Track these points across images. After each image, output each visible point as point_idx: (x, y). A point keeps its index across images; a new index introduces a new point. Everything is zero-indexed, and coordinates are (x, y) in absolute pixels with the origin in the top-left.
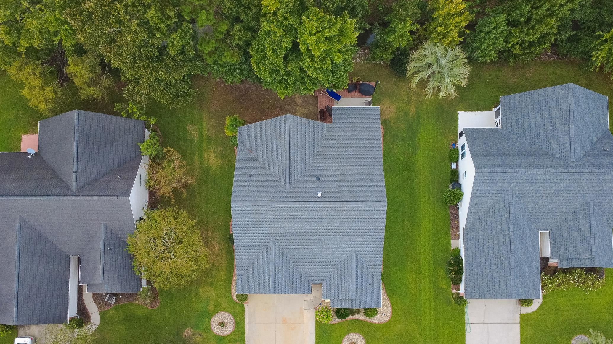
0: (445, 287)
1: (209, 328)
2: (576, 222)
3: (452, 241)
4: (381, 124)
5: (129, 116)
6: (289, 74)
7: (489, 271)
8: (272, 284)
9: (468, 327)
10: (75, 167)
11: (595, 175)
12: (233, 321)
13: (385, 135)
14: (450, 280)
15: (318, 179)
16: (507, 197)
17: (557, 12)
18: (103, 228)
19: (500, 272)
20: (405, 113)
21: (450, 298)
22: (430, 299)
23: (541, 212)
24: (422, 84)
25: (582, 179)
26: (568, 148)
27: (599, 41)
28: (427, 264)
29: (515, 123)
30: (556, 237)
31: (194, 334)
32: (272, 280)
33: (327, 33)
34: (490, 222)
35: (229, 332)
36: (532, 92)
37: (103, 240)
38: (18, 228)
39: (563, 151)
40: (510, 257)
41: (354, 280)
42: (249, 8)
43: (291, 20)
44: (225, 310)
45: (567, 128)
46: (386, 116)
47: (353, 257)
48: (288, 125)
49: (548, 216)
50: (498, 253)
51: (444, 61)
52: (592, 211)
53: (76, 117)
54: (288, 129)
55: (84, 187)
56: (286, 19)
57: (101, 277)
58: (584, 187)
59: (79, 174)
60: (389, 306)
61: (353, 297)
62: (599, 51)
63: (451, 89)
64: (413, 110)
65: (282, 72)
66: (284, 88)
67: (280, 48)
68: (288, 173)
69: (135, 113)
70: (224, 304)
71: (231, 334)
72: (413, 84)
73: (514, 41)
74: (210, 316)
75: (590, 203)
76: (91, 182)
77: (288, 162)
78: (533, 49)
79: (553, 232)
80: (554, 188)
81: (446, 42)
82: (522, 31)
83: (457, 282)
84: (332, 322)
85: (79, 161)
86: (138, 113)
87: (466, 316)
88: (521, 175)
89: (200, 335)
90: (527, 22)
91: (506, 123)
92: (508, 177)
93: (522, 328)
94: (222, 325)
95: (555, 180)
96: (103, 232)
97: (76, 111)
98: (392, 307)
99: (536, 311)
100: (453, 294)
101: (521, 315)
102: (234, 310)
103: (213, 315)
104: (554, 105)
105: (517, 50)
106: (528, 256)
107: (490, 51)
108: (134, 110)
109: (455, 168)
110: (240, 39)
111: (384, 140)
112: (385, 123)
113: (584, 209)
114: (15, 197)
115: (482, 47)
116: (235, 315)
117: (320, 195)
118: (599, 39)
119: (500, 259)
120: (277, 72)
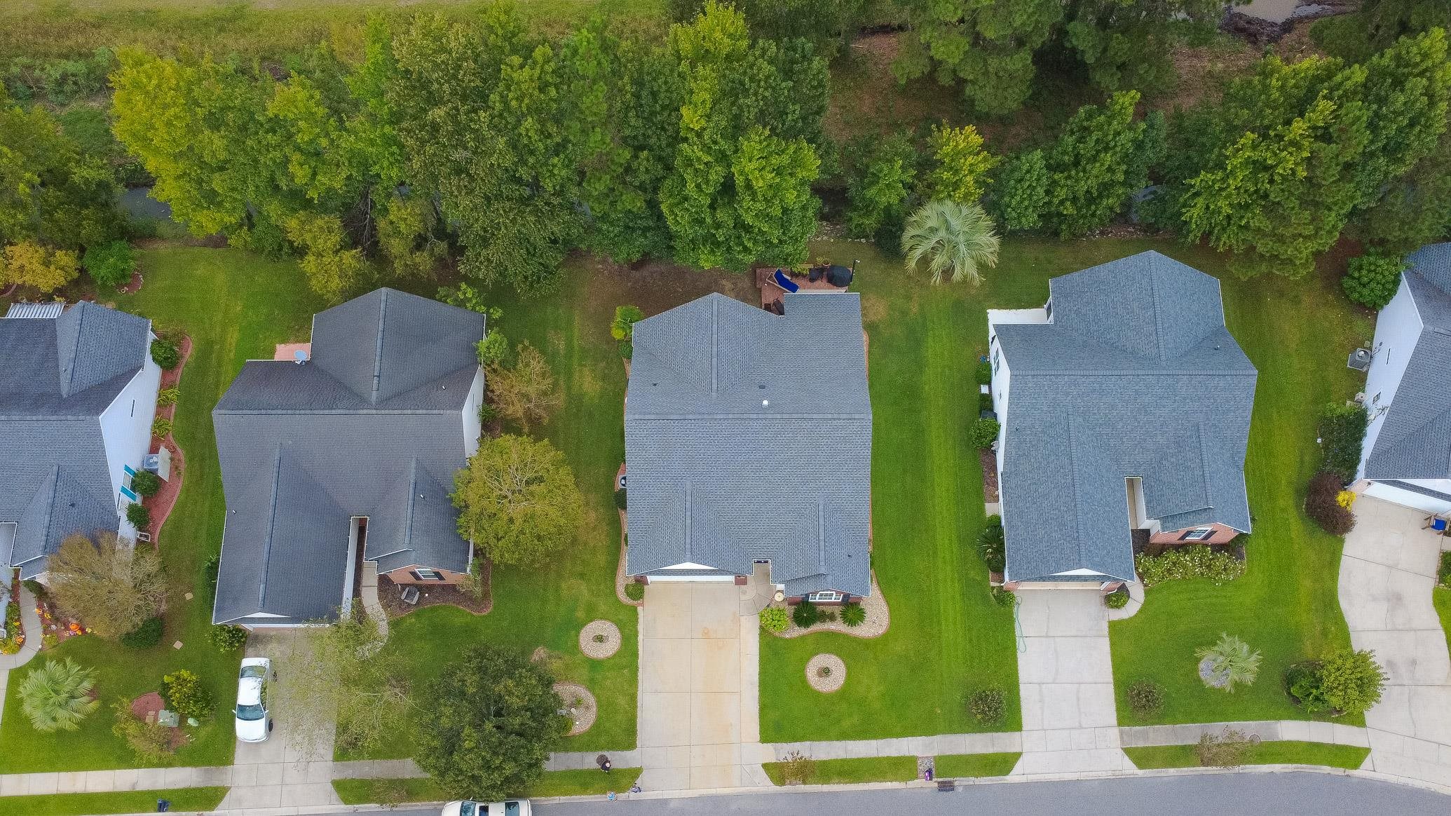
0: (978, 578)
1: (576, 645)
2: (1180, 457)
3: (987, 505)
4: (864, 328)
5: (461, 304)
6: (718, 226)
7: (1043, 532)
8: (688, 546)
9: (1021, 643)
10: (377, 368)
11: (1199, 379)
12: (619, 635)
13: (870, 345)
14: (985, 566)
15: (762, 387)
16: (1065, 415)
17: (1112, 144)
18: (413, 465)
19: (1061, 530)
20: (903, 313)
21: (987, 596)
22: (953, 598)
23: (1123, 443)
24: (925, 261)
25: (1180, 384)
26: (1155, 342)
27: (1190, 194)
28: (947, 541)
29: (1074, 316)
30: (1153, 484)
31: (550, 657)
32: (688, 541)
33: (775, 161)
34: (1042, 457)
35: (610, 653)
36: (1096, 268)
37: (412, 481)
38: (276, 462)
39: (1147, 347)
40: (1075, 506)
41: (822, 543)
42: (663, 129)
43: (724, 145)
44: (604, 618)
45: (1151, 312)
46: (872, 317)
47: (821, 507)
48: (715, 308)
49: (1135, 450)
50: (1057, 502)
51: (956, 223)
52: (1203, 440)
53: (383, 298)
54: (715, 313)
55: (388, 399)
56: (715, 143)
57: (407, 539)
58: (1185, 399)
59: (381, 380)
60: (885, 609)
61: (823, 570)
62: (1193, 207)
63: (971, 269)
64: (915, 308)
65: (708, 220)
66: (709, 253)
67: (707, 182)
68: (714, 375)
69: (470, 300)
70: (602, 608)
71: (614, 656)
72: (912, 264)
73: (1062, 193)
74: (580, 626)
75: (1198, 425)
76: (399, 394)
77: (715, 360)
78: (1093, 207)
79: (1147, 478)
80: (1138, 401)
81: (957, 195)
82: (1069, 177)
83: (998, 570)
84: (787, 636)
85: (383, 360)
86: (474, 301)
87: (1016, 625)
88: (1083, 380)
89: (560, 658)
90: (1076, 163)
91: (1060, 317)
92: (1063, 383)
93: (1113, 644)
94: (600, 639)
95: (1137, 387)
96: (413, 471)
97: (384, 289)
98: (890, 611)
99: (1136, 616)
100: (993, 588)
101: (1109, 622)
102: (620, 617)
103: (584, 625)
104: (1130, 283)
105: (1069, 209)
106: (1107, 509)
107: (1026, 208)
108: (469, 295)
109: (987, 392)
110: (647, 171)
111: (869, 352)
112: (870, 327)
113: (1191, 437)
114: (279, 412)
115: (1014, 203)
116: (620, 626)
117: (765, 403)
118: (1188, 190)
119: (1060, 511)
120: (701, 222)
